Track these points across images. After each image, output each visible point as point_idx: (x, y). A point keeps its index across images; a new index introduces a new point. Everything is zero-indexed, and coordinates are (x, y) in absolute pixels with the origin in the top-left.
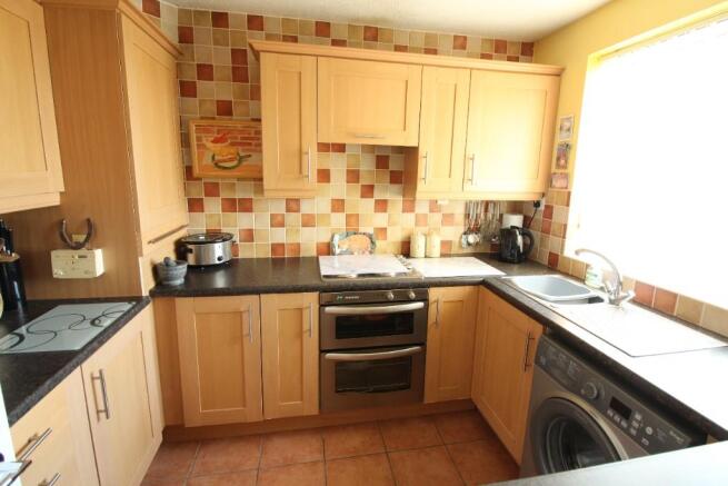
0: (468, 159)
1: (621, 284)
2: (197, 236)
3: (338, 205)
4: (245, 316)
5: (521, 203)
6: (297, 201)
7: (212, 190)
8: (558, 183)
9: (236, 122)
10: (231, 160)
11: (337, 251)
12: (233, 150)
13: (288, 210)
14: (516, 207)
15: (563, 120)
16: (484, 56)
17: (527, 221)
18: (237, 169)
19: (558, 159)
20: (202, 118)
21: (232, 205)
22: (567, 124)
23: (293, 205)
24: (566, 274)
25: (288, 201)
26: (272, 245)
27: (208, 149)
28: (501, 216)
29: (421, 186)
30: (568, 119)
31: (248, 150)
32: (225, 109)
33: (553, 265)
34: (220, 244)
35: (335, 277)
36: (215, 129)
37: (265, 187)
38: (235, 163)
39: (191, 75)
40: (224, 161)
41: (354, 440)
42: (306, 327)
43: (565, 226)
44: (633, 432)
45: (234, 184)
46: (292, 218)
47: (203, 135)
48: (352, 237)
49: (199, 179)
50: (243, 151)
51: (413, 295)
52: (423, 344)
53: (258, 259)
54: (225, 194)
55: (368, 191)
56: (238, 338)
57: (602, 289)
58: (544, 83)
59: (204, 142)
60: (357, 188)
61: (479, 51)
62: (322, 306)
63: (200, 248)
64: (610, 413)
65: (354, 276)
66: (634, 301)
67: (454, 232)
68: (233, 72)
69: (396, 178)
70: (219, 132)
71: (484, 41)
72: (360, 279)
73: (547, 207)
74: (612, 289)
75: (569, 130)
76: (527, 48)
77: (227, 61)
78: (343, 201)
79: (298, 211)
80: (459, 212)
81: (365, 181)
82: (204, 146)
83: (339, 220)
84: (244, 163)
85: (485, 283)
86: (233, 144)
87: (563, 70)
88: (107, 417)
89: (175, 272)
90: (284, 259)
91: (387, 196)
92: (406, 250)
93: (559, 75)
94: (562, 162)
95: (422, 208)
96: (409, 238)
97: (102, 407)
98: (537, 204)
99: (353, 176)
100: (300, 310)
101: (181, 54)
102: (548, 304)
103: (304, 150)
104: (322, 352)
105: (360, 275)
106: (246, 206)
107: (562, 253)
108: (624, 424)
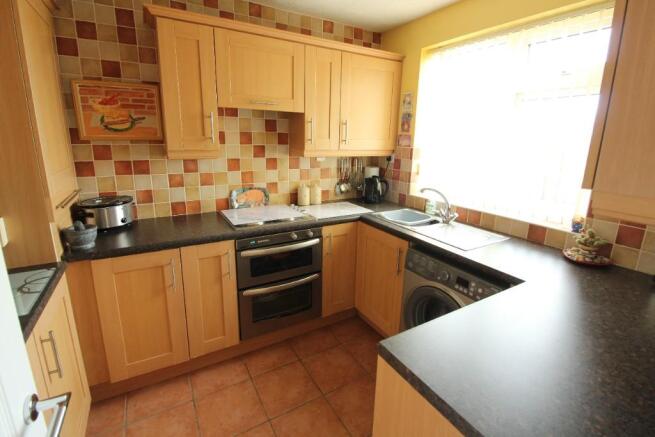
0: (342, 124)
1: (449, 209)
2: (93, 200)
3: (234, 164)
4: (166, 269)
5: (377, 158)
6: (194, 161)
7: (103, 153)
8: (404, 142)
9: (125, 84)
10: (123, 122)
11: (236, 205)
12: (124, 112)
13: (186, 170)
14: (373, 161)
15: (406, 96)
16: (347, 41)
17: (382, 171)
18: (131, 131)
19: (403, 125)
20: (85, 78)
21: (125, 168)
22: (408, 99)
23: (190, 165)
24: (412, 208)
25: (185, 161)
26: (172, 204)
27: (96, 111)
28: (364, 168)
29: (308, 146)
30: (409, 95)
31: (141, 113)
32: (112, 70)
33: (403, 202)
34: (121, 207)
35: (246, 226)
36: (103, 90)
37: (169, 148)
38: (127, 125)
39: (70, 32)
40: (115, 123)
41: (272, 358)
42: (224, 271)
43: (410, 174)
44: (471, 294)
45: (127, 147)
46: (190, 178)
47: (89, 96)
48: (248, 192)
49: (88, 142)
50: (136, 113)
51: (311, 234)
52: (319, 272)
53: (159, 219)
54: (117, 156)
55: (260, 151)
56: (161, 290)
57: (437, 215)
58: (392, 66)
59: (90, 102)
60: (250, 148)
61: (343, 36)
62: (238, 251)
63: (99, 212)
64: (457, 287)
65: (261, 223)
66: (456, 220)
67: (330, 183)
68: (119, 33)
69: (282, 139)
70: (107, 93)
71: (347, 27)
72: (267, 225)
73: (395, 160)
74: (444, 213)
75: (409, 103)
76: (376, 37)
77: (112, 21)
78: (238, 160)
79: (196, 171)
80: (333, 166)
81: (257, 142)
82: (90, 107)
83: (235, 178)
84: (137, 125)
85: (362, 219)
86: (123, 106)
87: (404, 57)
88: (60, 376)
89: (86, 236)
90: (185, 216)
91: (276, 155)
92: (294, 199)
93: (401, 61)
94: (406, 127)
95: (305, 164)
96: (296, 190)
97: (53, 367)
98: (389, 159)
99: (246, 138)
100: (219, 258)
101: (57, 8)
102: (409, 228)
103: (206, 113)
104: (240, 290)
105: (267, 222)
106: (142, 168)
107: (408, 192)
108: (465, 291)
